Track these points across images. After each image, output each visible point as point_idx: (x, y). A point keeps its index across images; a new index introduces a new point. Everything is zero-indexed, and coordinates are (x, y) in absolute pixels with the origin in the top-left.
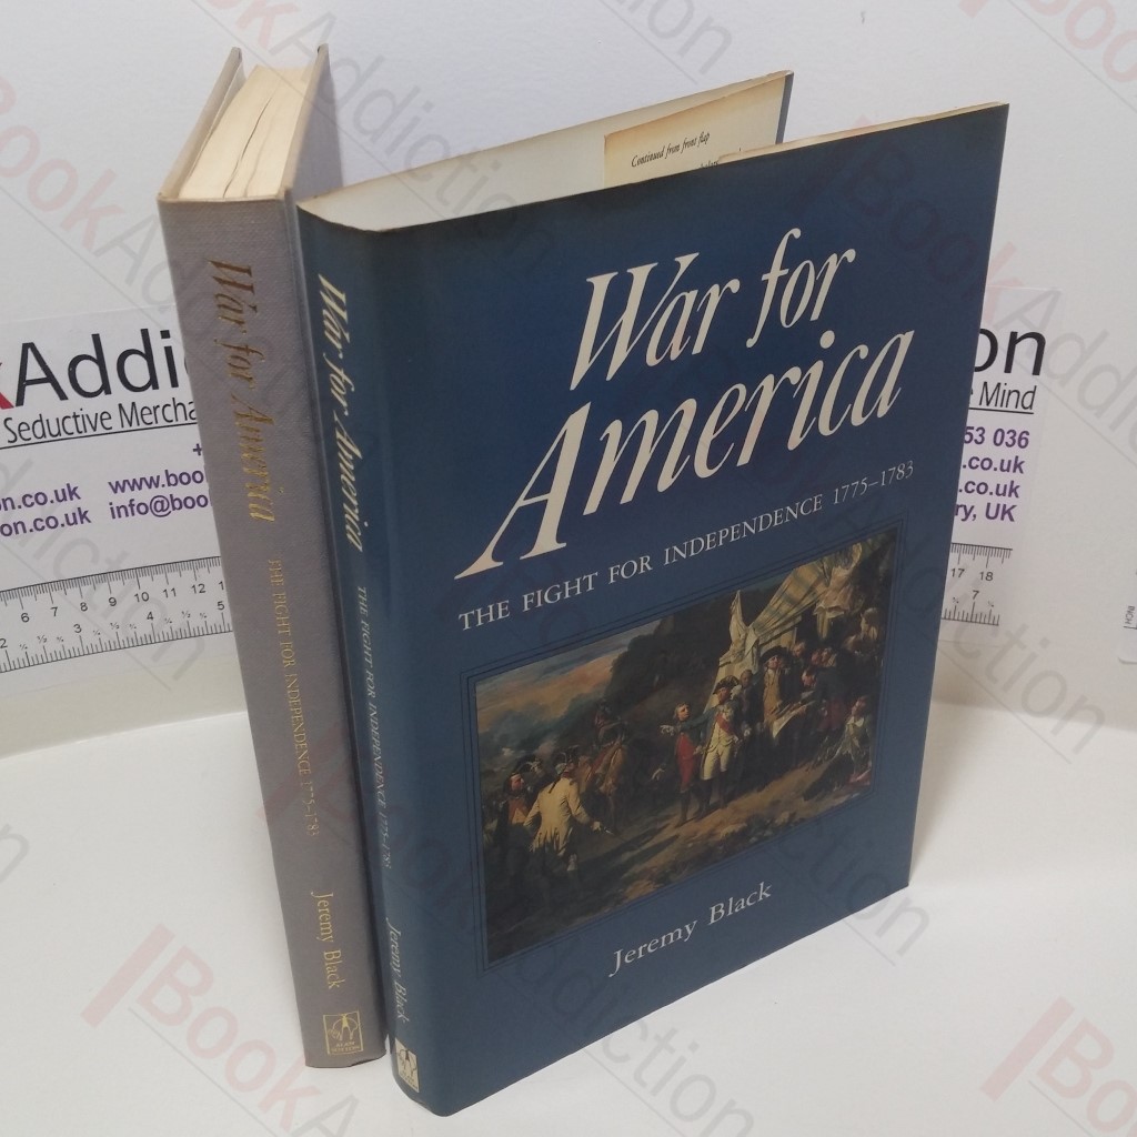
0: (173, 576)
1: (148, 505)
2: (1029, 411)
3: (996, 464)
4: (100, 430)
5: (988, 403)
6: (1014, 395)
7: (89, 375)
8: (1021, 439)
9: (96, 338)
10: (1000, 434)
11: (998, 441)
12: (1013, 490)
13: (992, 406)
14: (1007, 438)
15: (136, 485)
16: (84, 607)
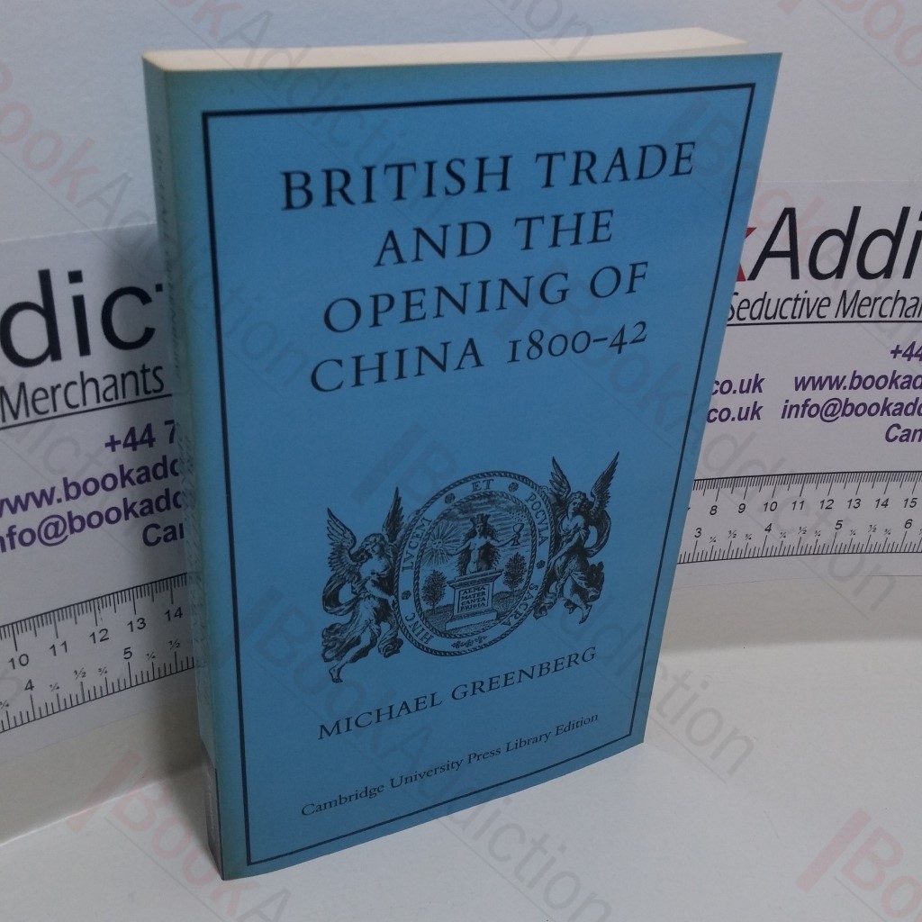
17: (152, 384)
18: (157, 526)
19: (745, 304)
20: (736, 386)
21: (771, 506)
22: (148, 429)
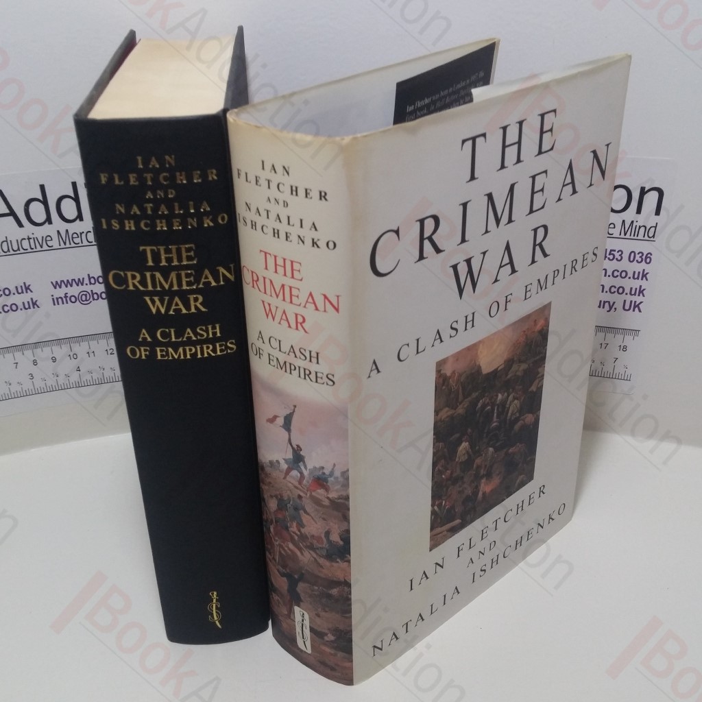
0: (93, 343)
1: (77, 296)
2: (652, 239)
3: (630, 274)
4: (45, 247)
5: (625, 234)
6: (642, 229)
7: (37, 211)
8: (647, 258)
9: (42, 187)
10: (633, 254)
11: (632, 259)
12: (641, 292)
13: (628, 236)
14: (638, 257)
15: (68, 284)
16: (35, 363)
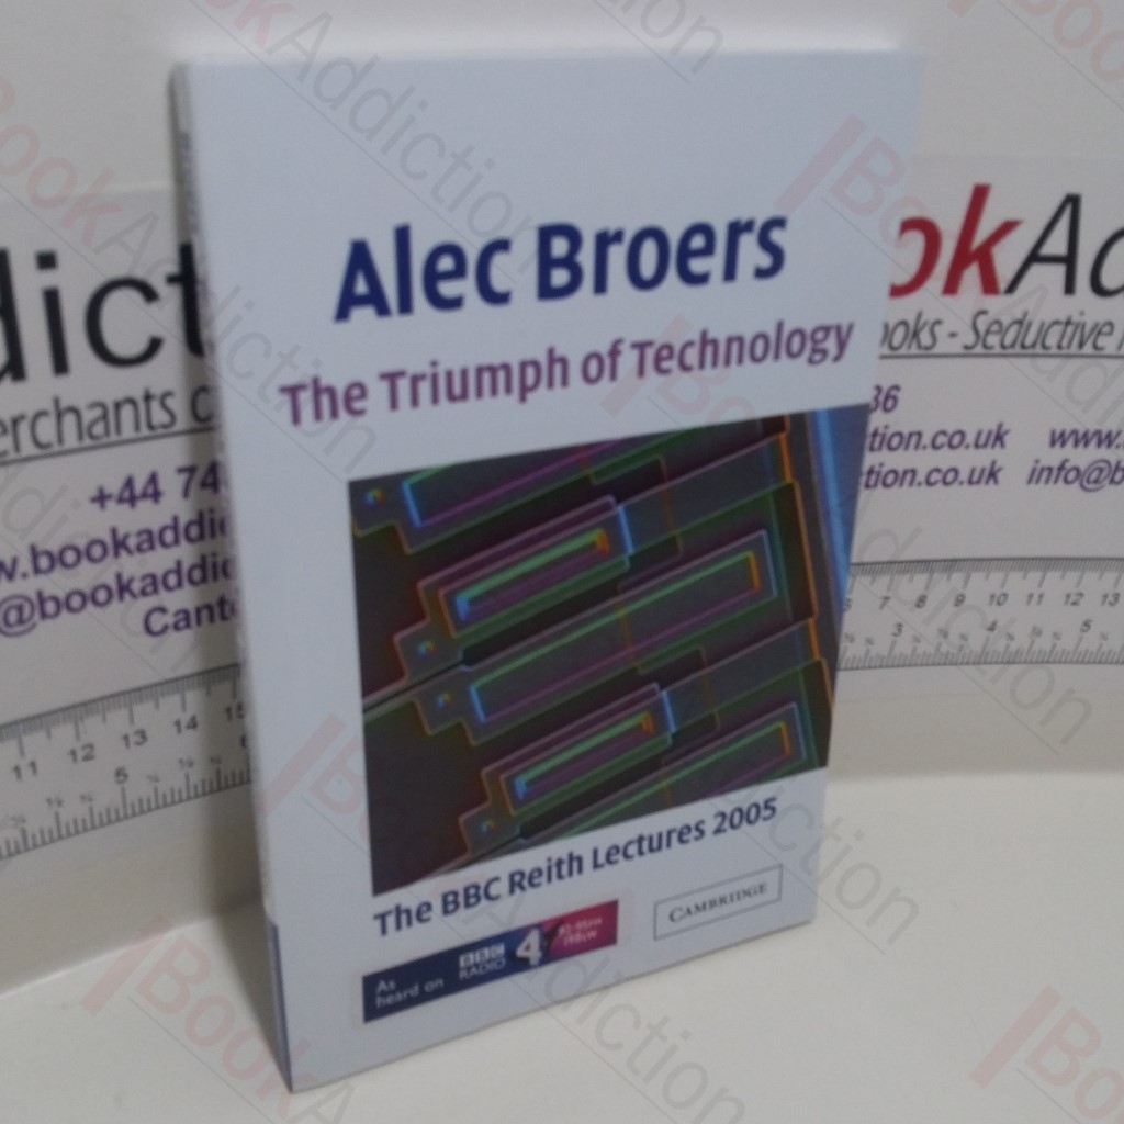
17: (159, 417)
18: (162, 610)
19: (995, 328)
20: (970, 439)
21: (999, 600)
22: (153, 479)
